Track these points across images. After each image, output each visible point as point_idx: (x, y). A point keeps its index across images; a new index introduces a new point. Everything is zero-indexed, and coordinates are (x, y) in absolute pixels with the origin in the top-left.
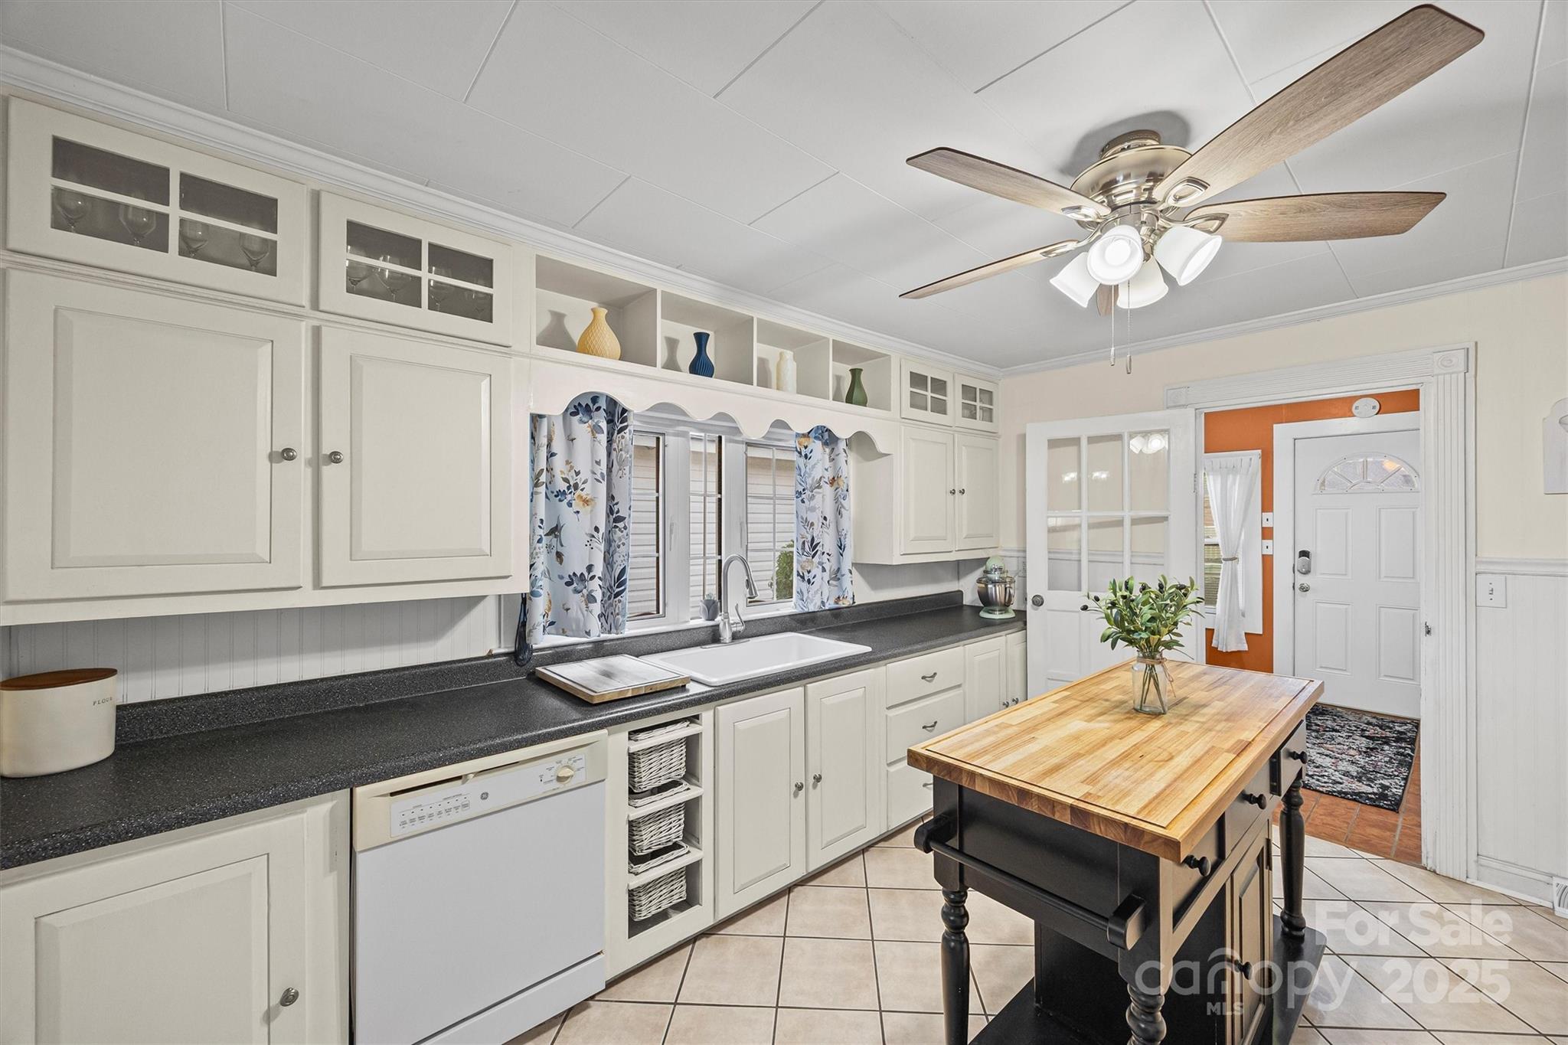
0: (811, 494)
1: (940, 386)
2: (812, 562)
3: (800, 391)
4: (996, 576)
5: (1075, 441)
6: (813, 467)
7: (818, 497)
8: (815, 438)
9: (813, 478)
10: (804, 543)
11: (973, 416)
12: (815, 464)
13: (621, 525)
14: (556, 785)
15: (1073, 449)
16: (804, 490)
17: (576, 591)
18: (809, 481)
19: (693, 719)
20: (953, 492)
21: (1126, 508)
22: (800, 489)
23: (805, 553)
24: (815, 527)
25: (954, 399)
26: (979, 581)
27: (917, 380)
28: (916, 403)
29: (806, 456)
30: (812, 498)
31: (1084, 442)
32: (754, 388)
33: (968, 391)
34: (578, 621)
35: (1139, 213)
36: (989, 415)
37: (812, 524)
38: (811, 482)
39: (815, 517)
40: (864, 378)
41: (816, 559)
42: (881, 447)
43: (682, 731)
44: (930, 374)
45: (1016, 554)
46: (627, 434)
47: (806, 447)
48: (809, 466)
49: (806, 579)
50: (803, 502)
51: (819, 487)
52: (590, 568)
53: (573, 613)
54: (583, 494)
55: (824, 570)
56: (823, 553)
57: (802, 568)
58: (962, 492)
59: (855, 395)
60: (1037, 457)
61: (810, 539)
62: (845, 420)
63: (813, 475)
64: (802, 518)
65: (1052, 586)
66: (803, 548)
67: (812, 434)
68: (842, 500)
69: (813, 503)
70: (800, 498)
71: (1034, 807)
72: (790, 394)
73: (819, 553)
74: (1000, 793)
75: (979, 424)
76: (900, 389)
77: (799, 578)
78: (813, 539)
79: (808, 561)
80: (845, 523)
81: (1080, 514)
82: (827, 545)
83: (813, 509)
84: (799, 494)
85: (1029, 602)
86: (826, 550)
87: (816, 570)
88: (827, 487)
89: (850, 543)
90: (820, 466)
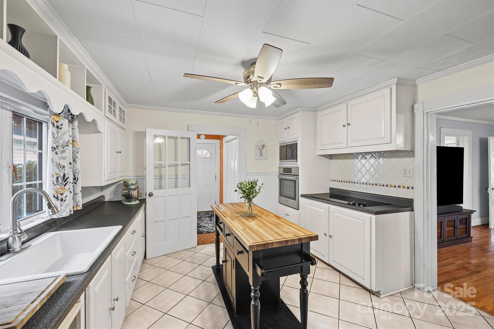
0: (62, 149)
1: (114, 104)
2: (65, 188)
3: (73, 90)
6: (64, 134)
7: (67, 151)
8: (64, 117)
9: (64, 140)
10: (58, 178)
11: (121, 121)
12: (65, 133)
16: (57, 147)
21: (179, 161)
22: (55, 146)
23: (59, 184)
24: (66, 168)
25: (117, 112)
27: (110, 100)
28: (110, 111)
29: (58, 127)
30: (63, 152)
31: (167, 138)
33: (120, 110)
36: (124, 121)
37: (64, 167)
38: (62, 143)
41: (67, 187)
42: (100, 128)
44: (113, 99)
47: (57, 122)
48: (59, 135)
49: (60, 198)
50: (57, 153)
51: (68, 146)
55: (71, 192)
56: (70, 182)
57: (56, 192)
58: (120, 153)
59: (89, 99)
61: (62, 175)
63: (63, 139)
64: (56, 163)
65: (155, 188)
66: (57, 181)
67: (62, 115)
68: (76, 154)
69: (63, 155)
70: (55, 152)
71: (290, 244)
73: (69, 183)
74: (280, 244)
75: (122, 124)
76: (105, 103)
77: (55, 198)
78: (64, 175)
79: (61, 188)
80: (78, 166)
81: (165, 162)
82: (71, 180)
83: (64, 158)
84: (54, 149)
85: (147, 195)
86: (72, 181)
87: (67, 193)
88: (71, 146)
89: (80, 176)
90: (67, 134)
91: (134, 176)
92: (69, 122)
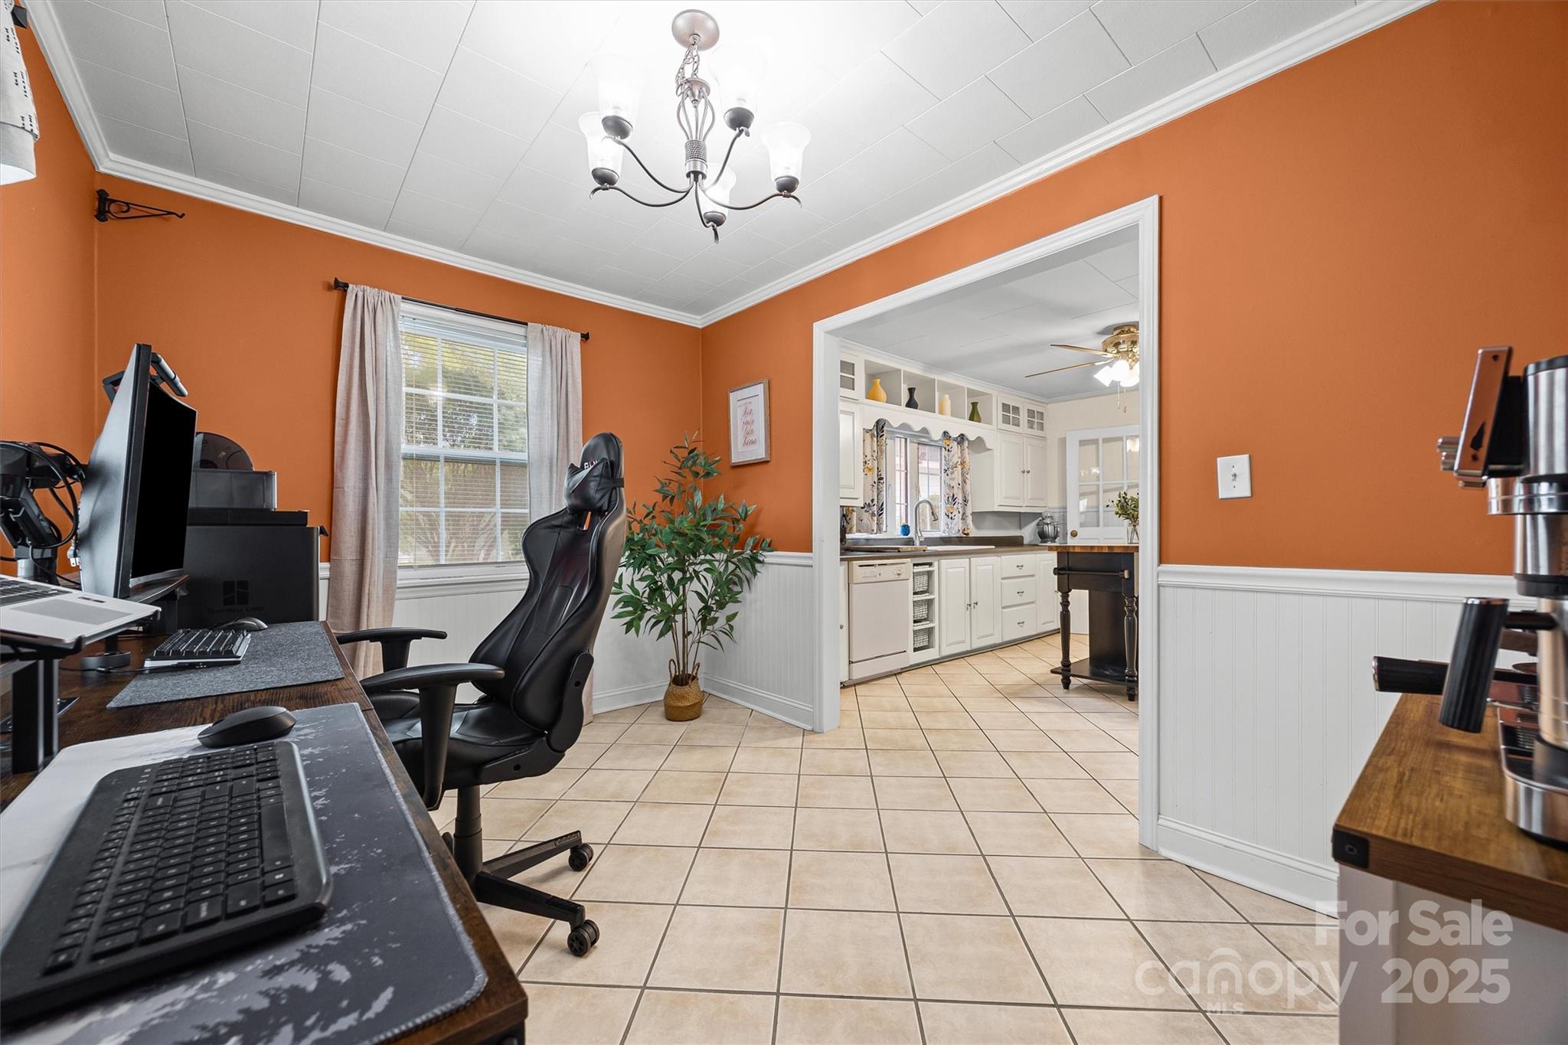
1: (1016, 410)
2: (953, 508)
3: (953, 415)
4: (1048, 521)
5: (1095, 442)
6: (953, 456)
7: (956, 472)
8: (954, 440)
10: (949, 497)
11: (1032, 427)
12: (954, 454)
13: (882, 481)
14: (897, 576)
15: (1094, 447)
16: (948, 468)
17: (866, 511)
18: (951, 464)
19: (930, 564)
20: (1024, 472)
21: (1125, 479)
22: (946, 468)
23: (949, 503)
24: (955, 489)
25: (1023, 417)
26: (1038, 525)
27: (1006, 407)
28: (1006, 420)
29: (949, 451)
30: (952, 473)
31: (1100, 442)
32: (937, 415)
33: (1031, 413)
34: (867, 526)
35: (1128, 355)
36: (1041, 427)
37: (953, 487)
39: (954, 484)
40: (979, 407)
41: (955, 506)
42: (988, 446)
43: (927, 568)
44: (1012, 404)
45: (1058, 510)
46: (884, 438)
47: (949, 445)
48: (950, 456)
49: (950, 517)
50: (947, 475)
51: (956, 467)
52: (873, 501)
53: (865, 521)
54: (869, 466)
55: (959, 512)
56: (959, 503)
57: (948, 511)
58: (1028, 472)
59: (974, 416)
60: (1073, 451)
61: (951, 495)
62: (972, 430)
64: (947, 484)
65: (1082, 525)
66: (948, 500)
68: (966, 475)
69: (953, 476)
70: (946, 473)
72: (948, 417)
73: (956, 503)
75: (1036, 432)
76: (997, 413)
77: (947, 516)
78: (953, 496)
79: (951, 507)
80: (968, 487)
81: (1098, 483)
82: (960, 499)
83: (953, 479)
84: (946, 471)
85: (1069, 535)
86: (960, 501)
87: (955, 513)
88: (960, 467)
89: (969, 498)
90: (956, 455)
91: (1060, 508)
92: (958, 443)
